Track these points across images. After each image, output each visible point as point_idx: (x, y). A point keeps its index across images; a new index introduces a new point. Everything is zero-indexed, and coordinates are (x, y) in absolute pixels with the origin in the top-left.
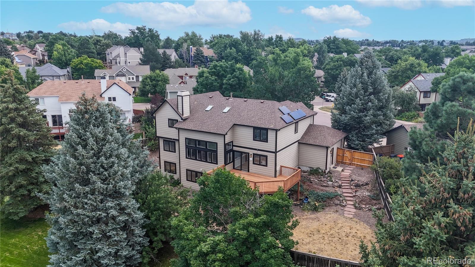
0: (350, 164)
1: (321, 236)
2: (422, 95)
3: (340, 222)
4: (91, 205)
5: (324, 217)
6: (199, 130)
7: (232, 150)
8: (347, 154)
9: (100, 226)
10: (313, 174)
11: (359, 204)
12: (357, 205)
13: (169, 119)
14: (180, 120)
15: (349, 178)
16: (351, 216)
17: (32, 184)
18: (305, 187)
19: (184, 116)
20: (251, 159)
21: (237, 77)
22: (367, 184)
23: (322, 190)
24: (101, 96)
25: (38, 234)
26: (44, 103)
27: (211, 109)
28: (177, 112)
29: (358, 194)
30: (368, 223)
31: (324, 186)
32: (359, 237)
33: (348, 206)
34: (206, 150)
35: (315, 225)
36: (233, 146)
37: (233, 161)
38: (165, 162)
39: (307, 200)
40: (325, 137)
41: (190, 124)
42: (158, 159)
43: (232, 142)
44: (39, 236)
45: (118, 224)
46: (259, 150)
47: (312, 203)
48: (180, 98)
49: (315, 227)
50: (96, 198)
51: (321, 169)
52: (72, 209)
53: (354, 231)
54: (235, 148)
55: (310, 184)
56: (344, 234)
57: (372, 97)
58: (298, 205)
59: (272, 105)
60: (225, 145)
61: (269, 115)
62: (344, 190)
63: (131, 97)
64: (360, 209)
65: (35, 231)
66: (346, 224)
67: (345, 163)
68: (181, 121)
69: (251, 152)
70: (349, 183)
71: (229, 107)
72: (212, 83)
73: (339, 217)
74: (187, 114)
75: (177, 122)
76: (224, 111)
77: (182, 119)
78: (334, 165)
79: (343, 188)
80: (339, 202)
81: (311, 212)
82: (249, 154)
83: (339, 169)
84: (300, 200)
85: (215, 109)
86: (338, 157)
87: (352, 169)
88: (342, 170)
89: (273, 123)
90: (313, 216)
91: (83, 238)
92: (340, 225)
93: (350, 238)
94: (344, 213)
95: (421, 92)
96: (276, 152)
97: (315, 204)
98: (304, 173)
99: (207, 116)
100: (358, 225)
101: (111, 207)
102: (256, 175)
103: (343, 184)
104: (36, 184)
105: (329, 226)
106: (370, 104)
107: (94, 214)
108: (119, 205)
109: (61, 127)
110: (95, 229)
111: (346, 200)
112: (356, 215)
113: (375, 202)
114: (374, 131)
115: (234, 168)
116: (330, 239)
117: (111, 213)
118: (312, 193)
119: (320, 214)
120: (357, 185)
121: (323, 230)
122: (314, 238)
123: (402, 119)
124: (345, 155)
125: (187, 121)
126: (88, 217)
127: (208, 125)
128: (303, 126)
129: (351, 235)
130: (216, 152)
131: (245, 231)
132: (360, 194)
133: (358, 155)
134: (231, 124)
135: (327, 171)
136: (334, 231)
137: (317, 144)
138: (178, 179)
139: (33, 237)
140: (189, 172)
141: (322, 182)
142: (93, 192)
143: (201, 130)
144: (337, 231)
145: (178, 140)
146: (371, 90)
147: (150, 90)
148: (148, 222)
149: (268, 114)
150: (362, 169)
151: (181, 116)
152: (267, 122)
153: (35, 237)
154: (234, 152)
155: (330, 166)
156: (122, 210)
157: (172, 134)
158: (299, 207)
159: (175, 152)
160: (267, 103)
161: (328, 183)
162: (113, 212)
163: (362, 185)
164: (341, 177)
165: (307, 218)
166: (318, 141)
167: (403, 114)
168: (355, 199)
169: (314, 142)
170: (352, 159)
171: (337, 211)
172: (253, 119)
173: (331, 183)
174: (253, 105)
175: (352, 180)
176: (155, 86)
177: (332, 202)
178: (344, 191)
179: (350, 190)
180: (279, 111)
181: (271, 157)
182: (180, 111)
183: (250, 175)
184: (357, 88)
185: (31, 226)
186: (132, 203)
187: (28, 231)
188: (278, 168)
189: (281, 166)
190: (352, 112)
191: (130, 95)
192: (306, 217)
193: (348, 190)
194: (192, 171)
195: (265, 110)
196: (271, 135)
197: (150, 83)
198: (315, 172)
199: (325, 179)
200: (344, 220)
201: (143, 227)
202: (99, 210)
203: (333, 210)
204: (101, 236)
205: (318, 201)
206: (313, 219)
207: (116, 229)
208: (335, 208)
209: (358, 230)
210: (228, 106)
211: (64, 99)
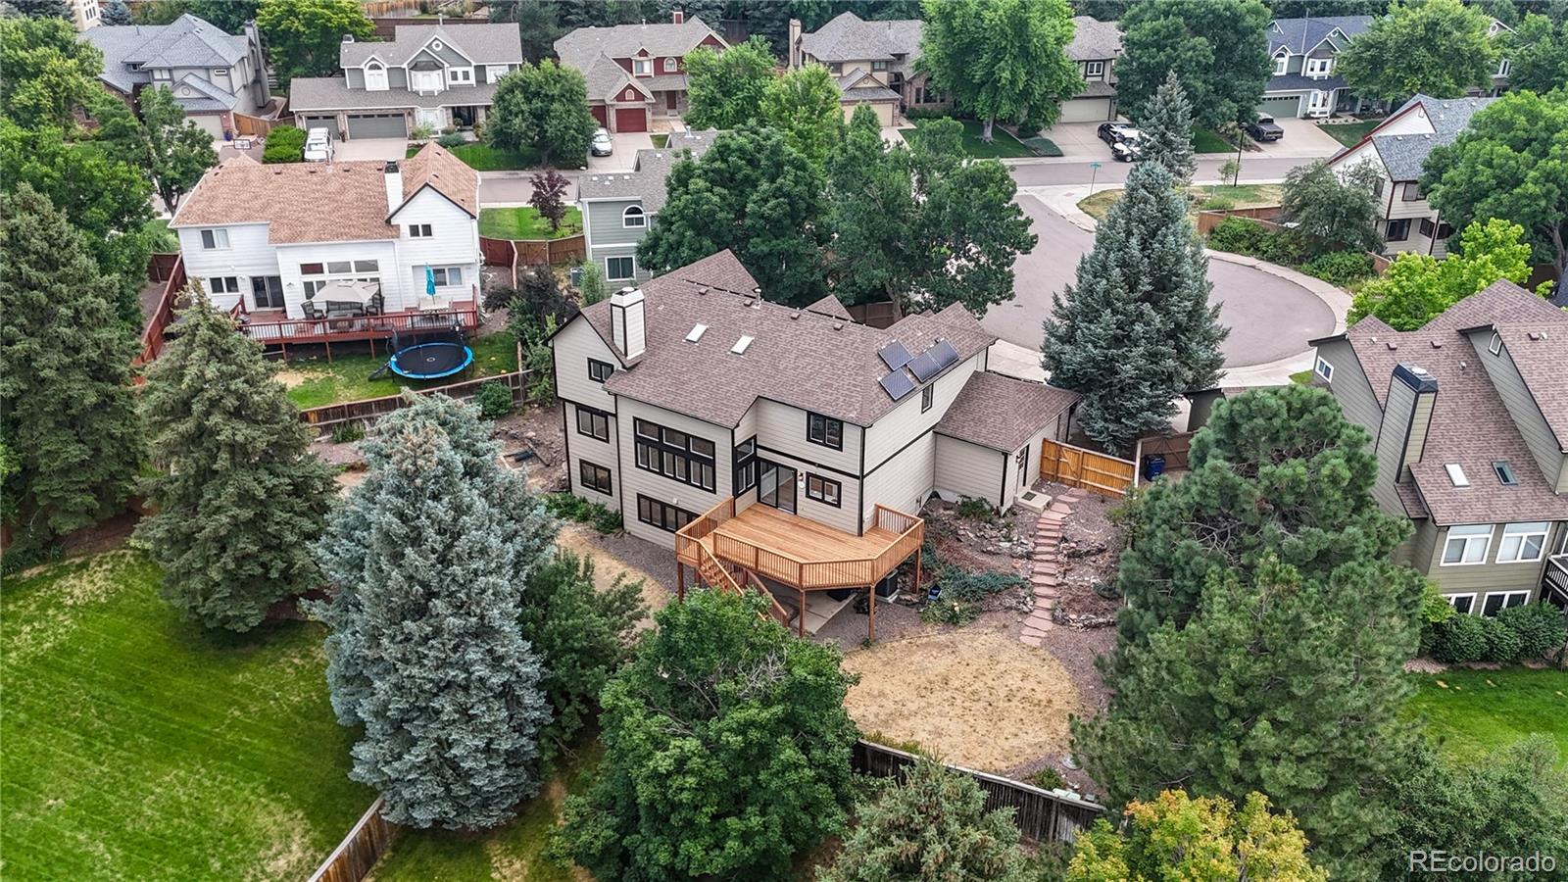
0: (1074, 484)
1: (948, 694)
2: (1400, 190)
3: (1004, 657)
4: (437, 658)
5: (968, 643)
6: (668, 406)
7: (755, 458)
8: (1069, 458)
9: (454, 695)
10: (967, 516)
11: (1063, 610)
12: (1058, 613)
13: (590, 360)
14: (618, 366)
15: (1059, 531)
16: (1036, 642)
17: (268, 547)
18: (939, 553)
19: (629, 358)
20: (801, 485)
21: (788, 195)
22: (1101, 551)
23: (980, 566)
24: (388, 222)
25: (293, 663)
26: (228, 243)
27: (702, 336)
28: (611, 345)
29: (1069, 579)
30: (1069, 662)
31: (989, 553)
32: (1036, 702)
33: (1037, 613)
34: (688, 457)
35: (941, 663)
36: (756, 446)
37: (758, 483)
38: (582, 462)
39: (936, 595)
40: (1005, 419)
41: (645, 381)
42: (562, 434)
43: (755, 437)
44: (297, 667)
45: (491, 690)
46: (820, 466)
47: (948, 603)
48: (617, 312)
49: (941, 669)
50: (443, 644)
51: (988, 503)
52: (399, 665)
53: (1029, 685)
54: (761, 453)
55: (955, 544)
56: (1003, 692)
57: (1147, 307)
58: (914, 604)
59: (863, 342)
60: (735, 450)
61: (850, 375)
62: (1038, 564)
63: (475, 223)
64: (1064, 622)
65: (283, 654)
66: (1016, 663)
67: (1062, 481)
68: (620, 368)
69: (802, 469)
70: (1054, 546)
71: (751, 335)
72: (712, 214)
73: (1007, 643)
74: (636, 349)
75: (612, 371)
76: (734, 349)
77: (624, 367)
78: (1028, 488)
79: (1037, 560)
80: (1014, 602)
81: (941, 625)
82: (796, 471)
83: (1040, 500)
84: (922, 590)
85: (713, 336)
86: (1045, 462)
87: (1074, 500)
88: (1048, 504)
89: (857, 406)
90: (943, 638)
91: (420, 716)
92: (1001, 667)
93: (1015, 702)
94: (1020, 634)
95: (1395, 183)
96: (862, 477)
97: (953, 606)
98: (946, 509)
99: (690, 359)
100: (1046, 667)
101: (476, 661)
102: (813, 527)
103: (1038, 549)
104: (278, 548)
105: (975, 667)
106: (1138, 327)
107: (441, 674)
108: (490, 651)
109: (281, 309)
110: (445, 704)
111: (1034, 596)
112: (1050, 641)
113: (1105, 604)
114: (1144, 401)
115: (759, 500)
116: (967, 704)
117: (477, 674)
118: (953, 576)
119: (962, 635)
120: (1073, 553)
121: (958, 678)
122: (931, 701)
123: (1321, 274)
124: (1063, 459)
125: (638, 371)
126: (431, 681)
127: (692, 393)
128: (948, 389)
129: (1020, 695)
130: (712, 463)
131: (740, 738)
132: (1074, 581)
133: (1095, 462)
134: (751, 396)
135: (1003, 510)
136: (981, 684)
137: (981, 440)
138: (617, 511)
139: (283, 671)
140: (645, 503)
141: (985, 542)
142: (437, 632)
143: (673, 407)
144: (990, 683)
145: (615, 416)
146: (1145, 285)
147: (525, 133)
148: (550, 675)
149: (847, 373)
150: (1103, 502)
151: (622, 358)
152: (842, 399)
153: (288, 670)
154: (758, 460)
155: (1015, 492)
156: (496, 662)
157: (597, 396)
158: (914, 610)
159: (607, 441)
160: (851, 333)
161: (1001, 544)
162: (480, 671)
163: (1088, 553)
164: (1039, 526)
165: (927, 645)
166: (984, 431)
167: (1324, 259)
168: (1058, 594)
169: (975, 433)
170: (1081, 471)
171: (1005, 626)
172: (808, 386)
173: (1008, 545)
174: (812, 334)
175: (1064, 539)
176: (540, 116)
177: (997, 603)
178: (1036, 570)
179: (1053, 565)
180: (878, 360)
181: (850, 486)
182: (619, 343)
183: (796, 525)
184: (1108, 279)
185: (273, 640)
186: (514, 644)
187: (268, 653)
188: (868, 514)
189: (878, 507)
190: (1090, 345)
191: (473, 217)
192: (925, 640)
193: (1046, 564)
194: (651, 500)
195: (841, 358)
196: (850, 436)
197: (525, 107)
198: (973, 509)
199: (994, 533)
200: (1016, 651)
201: (539, 686)
202: (451, 665)
203: (995, 623)
204: (457, 716)
205: (960, 596)
206: (941, 647)
207: (485, 698)
208: (1001, 615)
209: (1039, 683)
210: (748, 331)
211: (285, 232)
